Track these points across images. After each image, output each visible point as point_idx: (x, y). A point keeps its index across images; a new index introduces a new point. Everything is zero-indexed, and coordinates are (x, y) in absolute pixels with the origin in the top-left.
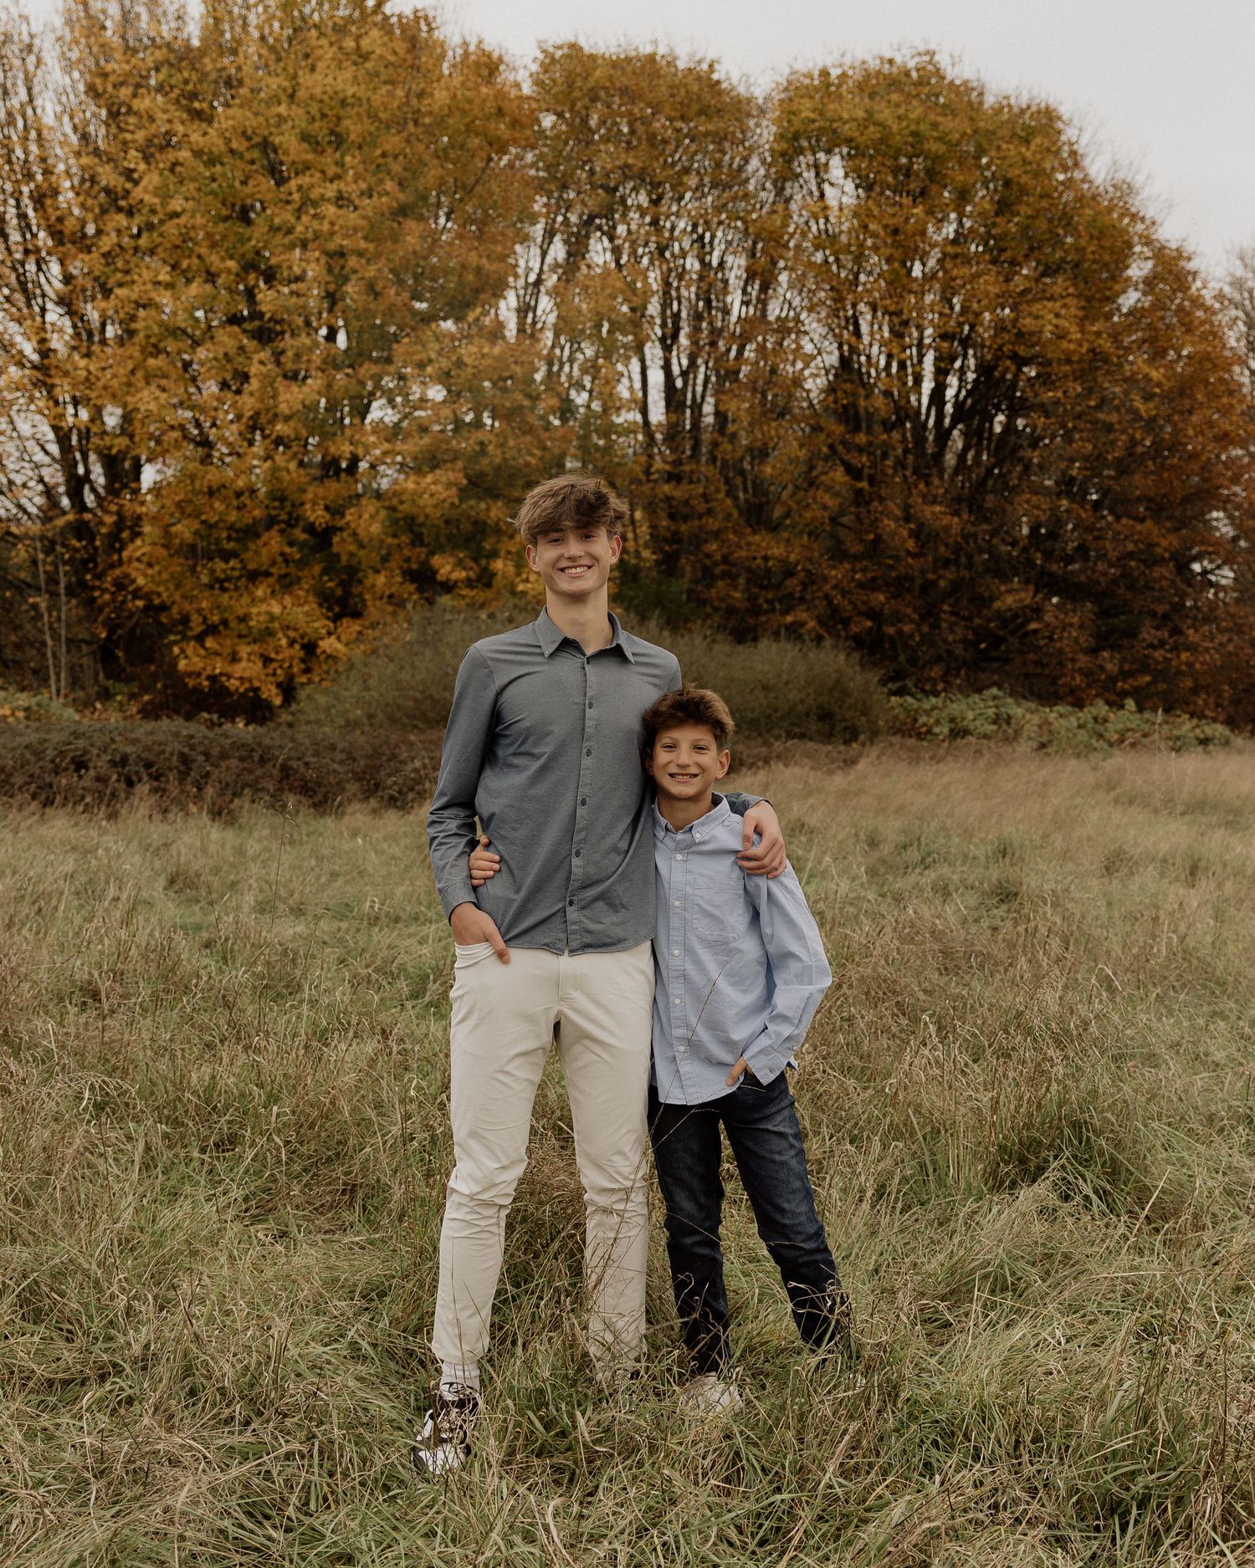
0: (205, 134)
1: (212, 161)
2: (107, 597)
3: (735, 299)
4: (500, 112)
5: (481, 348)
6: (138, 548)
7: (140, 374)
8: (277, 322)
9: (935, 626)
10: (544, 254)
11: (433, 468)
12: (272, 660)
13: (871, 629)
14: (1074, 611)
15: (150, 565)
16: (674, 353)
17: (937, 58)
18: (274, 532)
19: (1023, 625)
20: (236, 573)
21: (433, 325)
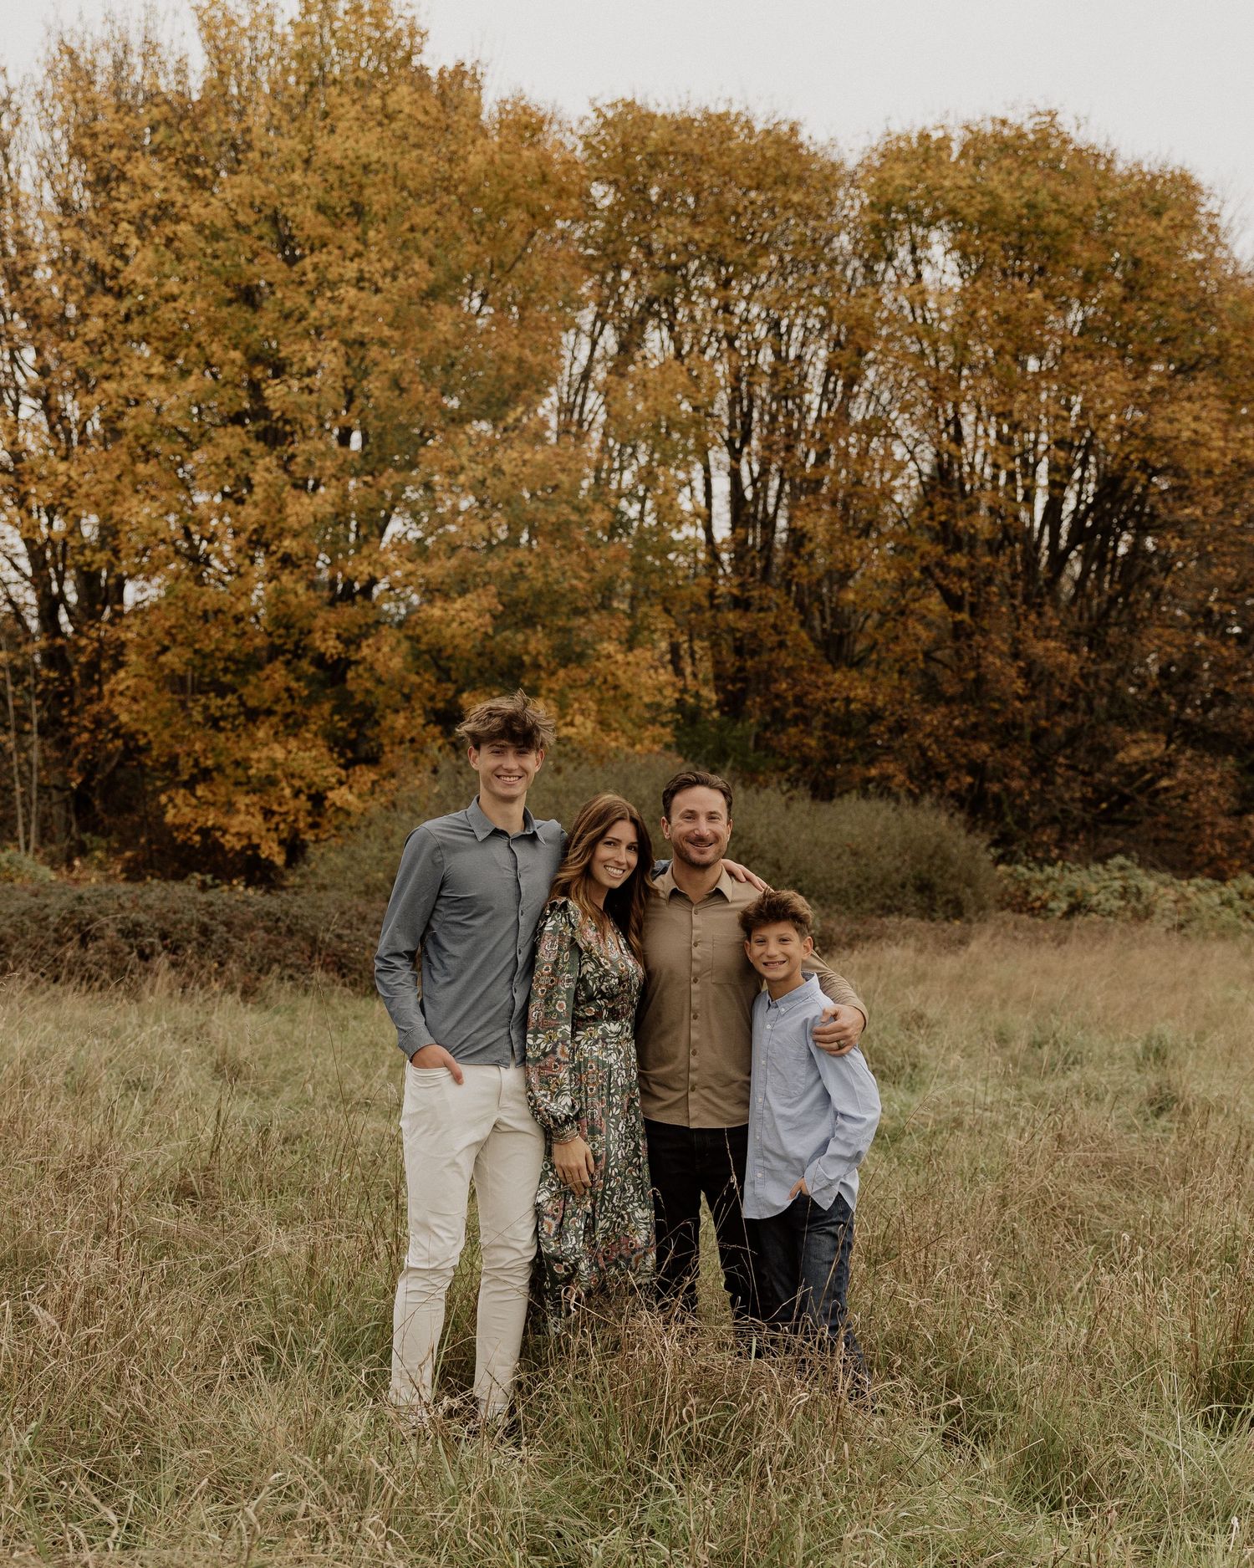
0: (207, 205)
1: (216, 236)
2: (85, 736)
3: (813, 399)
4: (544, 179)
5: (523, 453)
6: (123, 680)
7: (127, 480)
8: (287, 422)
9: (1048, 782)
10: (594, 344)
11: (463, 593)
12: (273, 813)
13: (971, 785)
14: (1213, 766)
15: (135, 700)
16: (744, 461)
17: (1059, 119)
18: (278, 664)
19: (1152, 781)
20: (233, 711)
21: (467, 428)
